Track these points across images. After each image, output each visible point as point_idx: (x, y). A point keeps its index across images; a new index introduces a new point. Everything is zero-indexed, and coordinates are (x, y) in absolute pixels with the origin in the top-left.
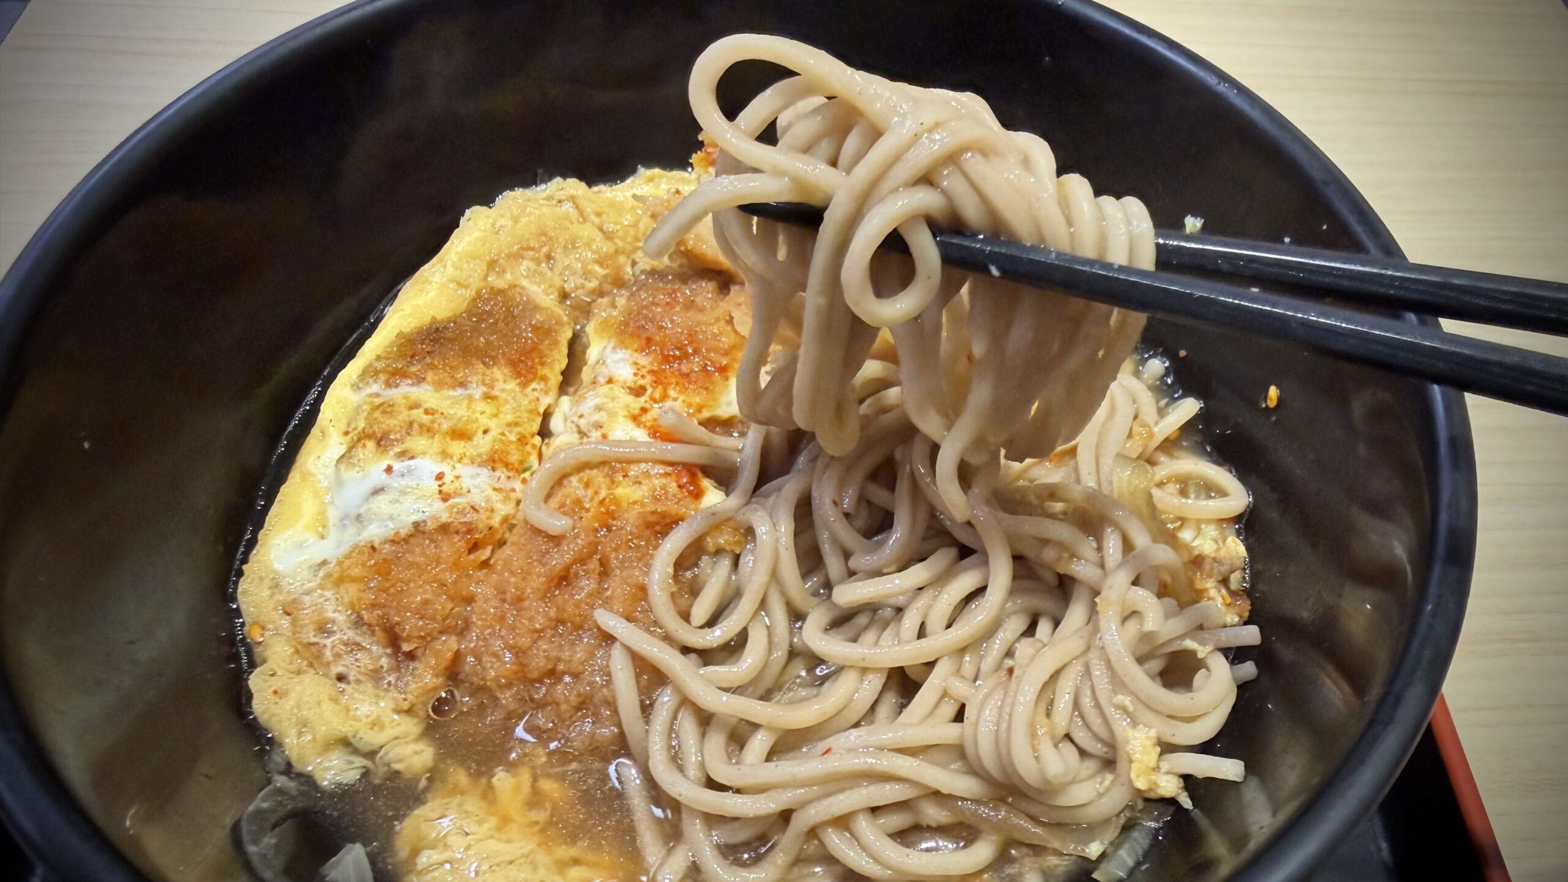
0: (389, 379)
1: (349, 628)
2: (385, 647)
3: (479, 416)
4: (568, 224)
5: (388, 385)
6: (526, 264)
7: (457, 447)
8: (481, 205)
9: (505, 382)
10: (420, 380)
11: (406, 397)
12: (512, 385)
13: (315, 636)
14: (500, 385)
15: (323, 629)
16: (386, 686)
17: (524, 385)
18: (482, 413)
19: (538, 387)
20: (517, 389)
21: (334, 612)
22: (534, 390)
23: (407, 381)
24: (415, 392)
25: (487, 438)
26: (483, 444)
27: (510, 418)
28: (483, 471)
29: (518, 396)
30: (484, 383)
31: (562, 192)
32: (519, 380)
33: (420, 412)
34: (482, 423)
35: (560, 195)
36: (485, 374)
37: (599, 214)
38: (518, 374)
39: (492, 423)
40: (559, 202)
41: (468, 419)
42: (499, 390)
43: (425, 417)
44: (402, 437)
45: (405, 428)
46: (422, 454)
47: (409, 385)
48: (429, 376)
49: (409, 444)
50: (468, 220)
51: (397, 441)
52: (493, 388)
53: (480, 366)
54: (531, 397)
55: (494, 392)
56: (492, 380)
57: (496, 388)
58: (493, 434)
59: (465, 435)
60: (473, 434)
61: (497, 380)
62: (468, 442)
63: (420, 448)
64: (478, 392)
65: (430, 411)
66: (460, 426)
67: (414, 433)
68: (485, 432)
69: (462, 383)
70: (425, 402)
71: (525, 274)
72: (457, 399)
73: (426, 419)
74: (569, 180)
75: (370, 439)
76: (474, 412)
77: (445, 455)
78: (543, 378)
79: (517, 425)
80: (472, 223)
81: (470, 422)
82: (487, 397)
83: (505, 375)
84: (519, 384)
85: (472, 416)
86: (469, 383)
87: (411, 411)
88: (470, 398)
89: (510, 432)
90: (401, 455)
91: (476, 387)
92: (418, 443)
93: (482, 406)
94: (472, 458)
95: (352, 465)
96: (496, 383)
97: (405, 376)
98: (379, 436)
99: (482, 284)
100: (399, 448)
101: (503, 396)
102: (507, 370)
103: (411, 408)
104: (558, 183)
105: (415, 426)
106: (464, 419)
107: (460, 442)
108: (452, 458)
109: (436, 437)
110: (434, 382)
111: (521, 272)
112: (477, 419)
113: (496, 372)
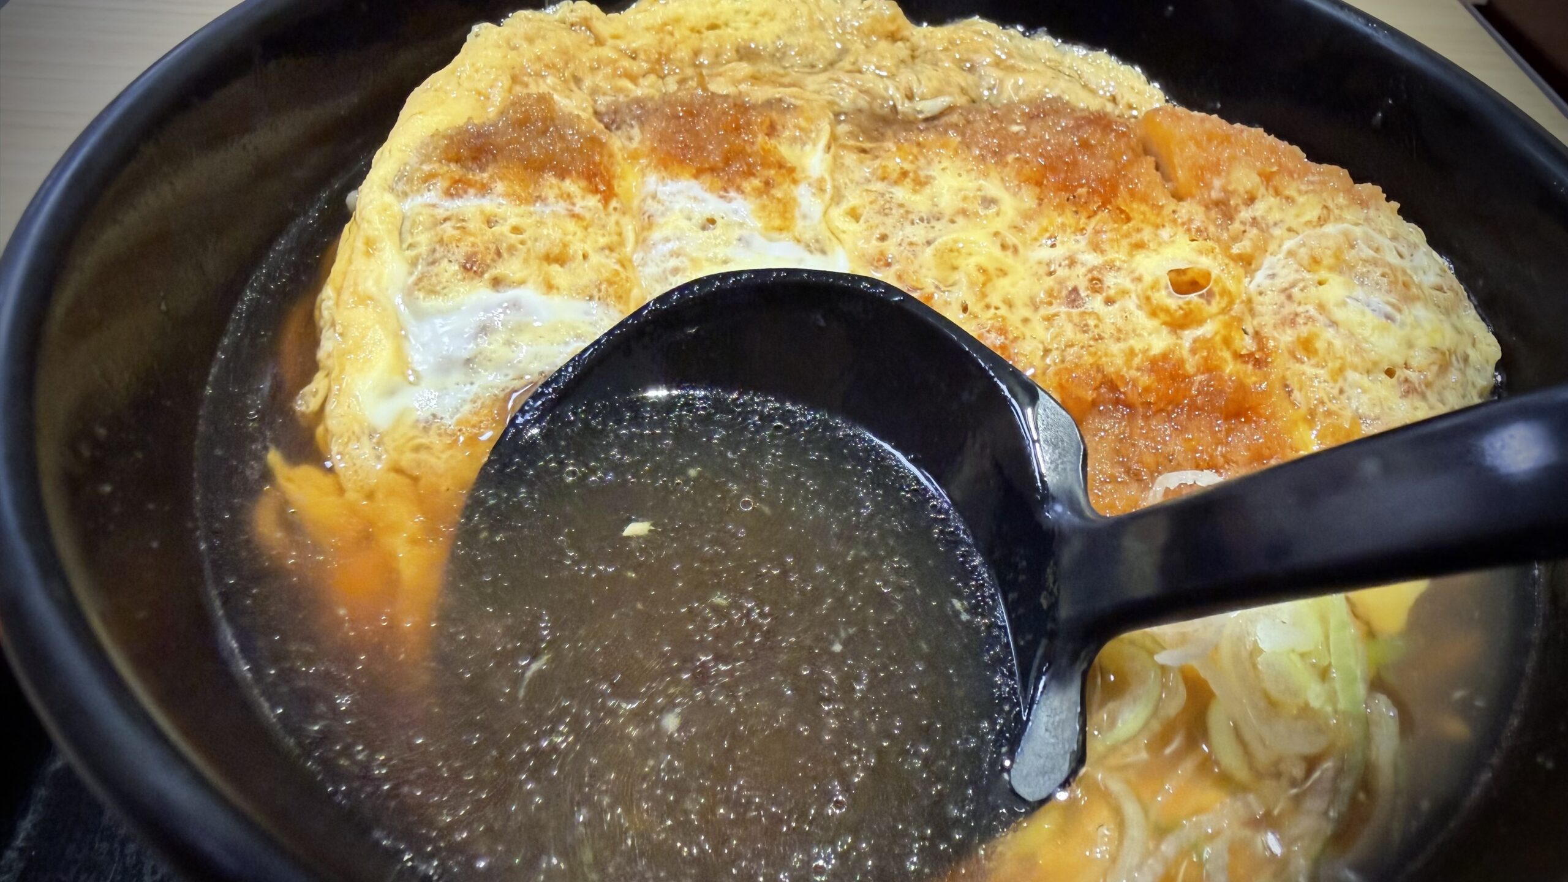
0: (449, 188)
3: (573, 239)
4: (587, 46)
5: (449, 194)
6: (551, 81)
7: (556, 272)
8: (490, 22)
9: (583, 198)
10: (484, 189)
11: (481, 211)
12: (593, 201)
14: (579, 202)
17: (605, 202)
18: (574, 234)
19: (618, 206)
20: (600, 206)
22: (615, 209)
23: (472, 191)
24: (489, 204)
25: (586, 266)
26: (586, 273)
27: (602, 241)
28: (593, 304)
29: (603, 216)
30: (561, 196)
31: (574, 14)
32: (599, 196)
33: (503, 229)
34: (577, 247)
35: (573, 18)
36: (560, 188)
37: (616, 37)
38: (596, 191)
39: (588, 247)
40: (572, 25)
41: (561, 241)
42: (582, 207)
43: (513, 236)
44: (493, 261)
45: (493, 247)
46: (522, 283)
47: (476, 195)
48: (499, 187)
49: (499, 270)
50: (477, 36)
51: (488, 266)
52: (574, 204)
53: (554, 181)
54: (614, 217)
55: (577, 210)
56: (569, 195)
57: (578, 206)
58: (595, 258)
59: (561, 259)
60: (573, 259)
61: (576, 197)
62: (567, 266)
63: (518, 276)
64: (561, 207)
65: (516, 230)
66: (556, 250)
67: (505, 255)
68: (585, 257)
69: (539, 197)
70: (505, 219)
71: (552, 86)
72: (541, 216)
73: (514, 239)
74: (579, 3)
75: (449, 261)
76: (565, 234)
77: (549, 286)
78: (618, 196)
79: (611, 249)
80: (481, 38)
81: (565, 245)
82: (572, 215)
83: (582, 190)
84: (600, 201)
85: (566, 239)
86: (547, 198)
87: (493, 228)
88: (556, 216)
89: (608, 257)
90: (497, 283)
91: (557, 202)
92: (511, 268)
93: (571, 225)
94: (578, 291)
95: (434, 293)
96: (575, 200)
97: (469, 183)
98: (462, 259)
99: (507, 95)
100: (492, 272)
101: (588, 215)
102: (583, 184)
103: (490, 224)
104: (569, 5)
105: (504, 248)
106: (557, 241)
107: (559, 268)
108: (558, 289)
109: (531, 261)
110: (507, 195)
111: (549, 86)
112: (572, 241)
113: (570, 186)
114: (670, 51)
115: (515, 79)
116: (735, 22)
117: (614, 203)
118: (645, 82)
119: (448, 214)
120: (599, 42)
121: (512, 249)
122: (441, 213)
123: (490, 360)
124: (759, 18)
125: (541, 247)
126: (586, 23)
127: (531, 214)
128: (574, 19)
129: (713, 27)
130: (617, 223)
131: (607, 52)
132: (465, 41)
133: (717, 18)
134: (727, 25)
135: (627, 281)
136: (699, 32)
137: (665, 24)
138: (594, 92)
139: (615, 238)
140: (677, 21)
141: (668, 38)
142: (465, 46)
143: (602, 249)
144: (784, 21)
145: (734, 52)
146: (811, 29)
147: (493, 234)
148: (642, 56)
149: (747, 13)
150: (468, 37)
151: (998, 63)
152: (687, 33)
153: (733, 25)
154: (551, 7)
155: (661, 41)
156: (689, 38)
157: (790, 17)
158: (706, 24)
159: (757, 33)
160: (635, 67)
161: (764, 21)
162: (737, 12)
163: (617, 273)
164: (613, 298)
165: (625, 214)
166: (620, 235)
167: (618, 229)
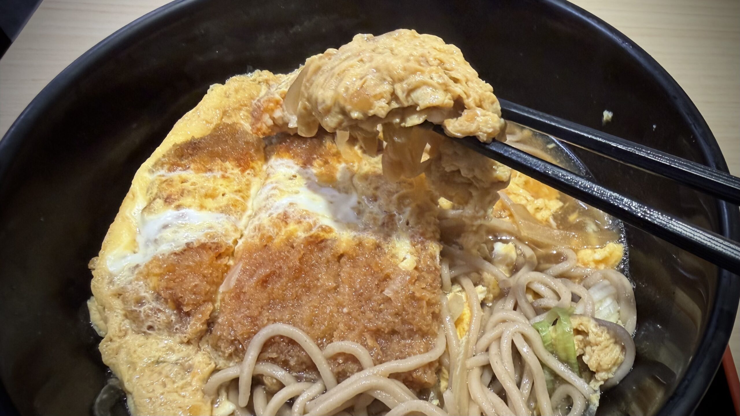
0: (170, 167)
1: (153, 301)
2: (173, 310)
5: (170, 170)
6: (243, 113)
7: (208, 202)
8: (219, 83)
9: (233, 169)
10: (186, 168)
11: (180, 177)
12: (237, 171)
13: (135, 306)
14: (230, 171)
15: (139, 302)
18: (221, 185)
19: (251, 172)
20: (240, 173)
21: (145, 292)
22: (249, 174)
23: (179, 168)
24: (184, 174)
25: (224, 198)
26: (222, 201)
27: (236, 188)
28: (223, 215)
30: (221, 170)
31: (261, 78)
32: (240, 168)
33: (187, 185)
34: (221, 190)
35: (260, 79)
36: (222, 165)
38: (240, 166)
39: (226, 191)
40: (259, 82)
42: (230, 173)
44: (179, 197)
45: (180, 192)
46: (190, 206)
47: (181, 170)
49: (182, 201)
50: (212, 90)
51: (176, 200)
52: (226, 172)
53: (219, 161)
54: (247, 177)
55: (227, 175)
56: (226, 168)
57: (228, 173)
58: (227, 196)
59: (213, 196)
60: (218, 196)
61: (229, 169)
62: (214, 200)
63: (189, 203)
64: (219, 174)
65: (193, 184)
66: (210, 192)
67: (185, 195)
68: (223, 195)
69: (210, 170)
70: (190, 179)
71: (243, 117)
72: (208, 178)
73: (191, 188)
74: (264, 71)
75: (160, 198)
76: (217, 185)
77: (202, 207)
78: (253, 168)
79: (240, 191)
80: (214, 92)
81: (215, 189)
82: (223, 177)
83: (233, 166)
84: (240, 170)
85: (217, 187)
86: (214, 169)
87: (183, 184)
88: (215, 177)
89: (237, 195)
90: (178, 207)
91: (218, 171)
92: (187, 200)
93: (221, 181)
94: (217, 209)
95: (150, 213)
96: (228, 170)
97: (179, 165)
98: (165, 197)
99: (219, 122)
100: (177, 203)
101: (232, 176)
102: (233, 163)
103: (182, 182)
104: (258, 72)
105: (186, 192)
106: (212, 188)
107: (210, 200)
108: (206, 208)
109: (197, 197)
110: (195, 169)
111: (241, 116)
112: (219, 188)
113: (228, 164)
115: (225, 113)
117: (248, 171)
119: (167, 178)
121: (189, 192)
122: (164, 178)
123: (165, 240)
125: (203, 191)
126: (266, 80)
127: (203, 177)
130: (248, 180)
132: (206, 93)
135: (243, 205)
139: (244, 187)
142: (206, 96)
143: (235, 191)
147: (182, 186)
163: (238, 200)
164: (233, 212)
165: (255, 176)
166: (248, 185)
167: (247, 183)
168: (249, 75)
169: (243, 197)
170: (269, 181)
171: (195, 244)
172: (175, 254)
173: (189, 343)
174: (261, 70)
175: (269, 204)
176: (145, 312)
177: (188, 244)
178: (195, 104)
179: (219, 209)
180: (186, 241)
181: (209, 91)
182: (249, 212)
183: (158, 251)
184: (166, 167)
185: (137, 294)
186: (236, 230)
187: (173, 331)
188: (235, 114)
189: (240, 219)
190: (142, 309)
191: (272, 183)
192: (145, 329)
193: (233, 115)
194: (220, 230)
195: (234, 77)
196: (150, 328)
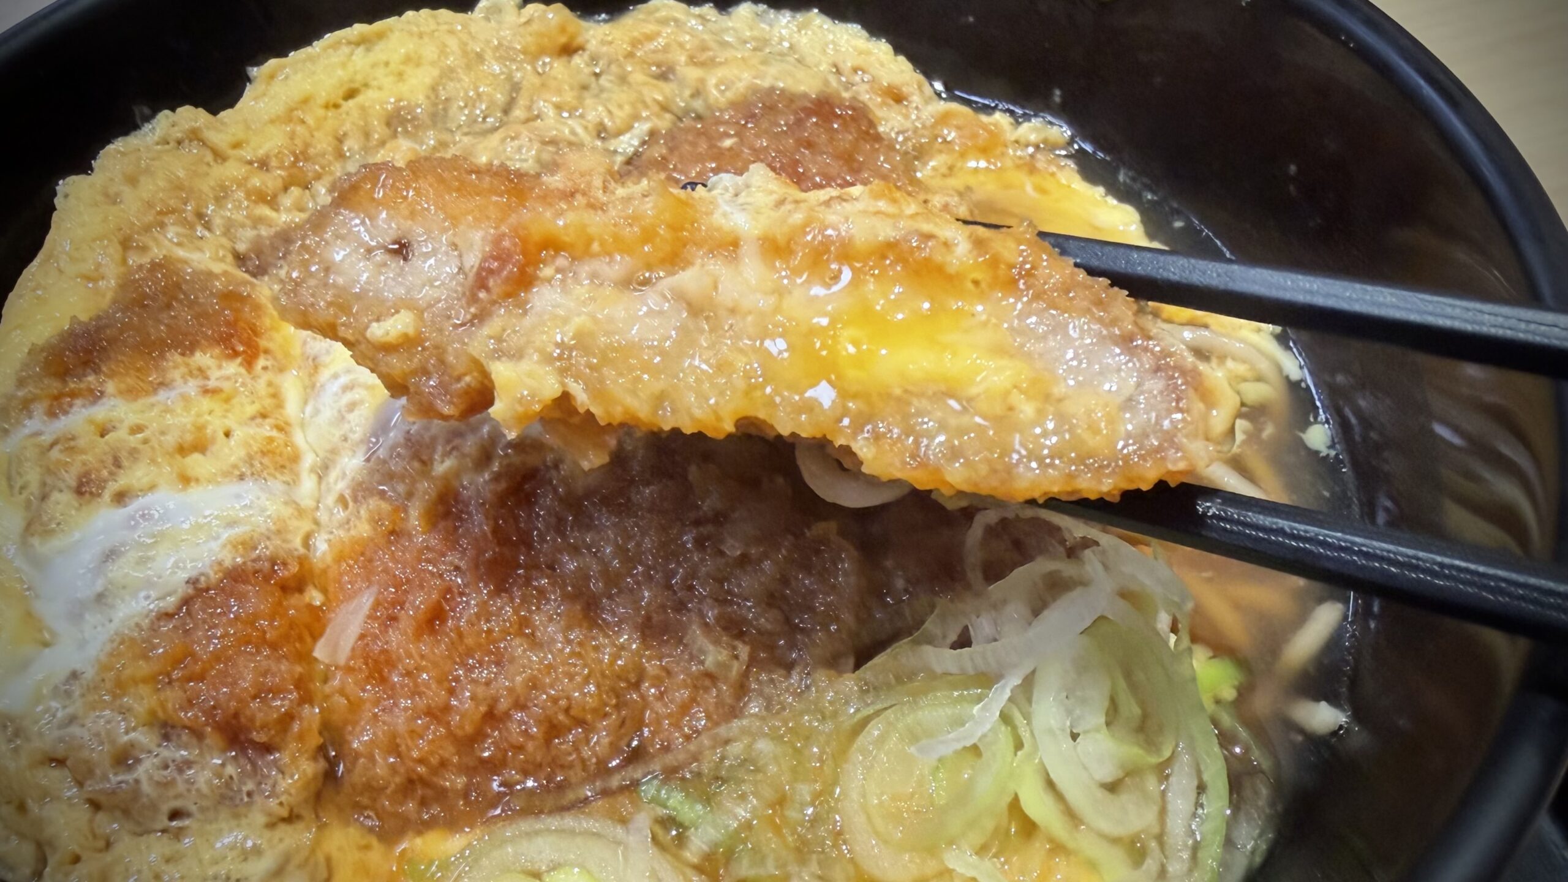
0: (51, 406)
1: (159, 746)
2: (224, 751)
3: (209, 418)
4: (205, 168)
5: (52, 414)
6: (172, 232)
7: (196, 463)
8: (77, 173)
9: (220, 367)
10: (95, 396)
11: (91, 422)
12: (233, 368)
13: (116, 774)
14: (215, 374)
15: (124, 759)
16: (246, 799)
17: (249, 364)
18: (210, 413)
19: (269, 363)
20: (242, 370)
21: (127, 733)
22: (265, 368)
23: (78, 402)
24: (100, 412)
25: (233, 443)
26: (232, 452)
27: (251, 410)
28: (249, 484)
29: (248, 380)
30: (191, 374)
31: (176, 128)
32: (239, 360)
33: (120, 435)
34: (215, 425)
35: (177, 132)
36: (187, 365)
37: (237, 145)
38: (236, 354)
39: (230, 423)
40: (179, 142)
41: (193, 425)
42: (217, 379)
43: (131, 438)
44: (111, 473)
45: (109, 460)
46: (152, 487)
47: (84, 406)
48: (110, 387)
49: (123, 481)
50: (66, 196)
51: (105, 481)
52: (207, 378)
53: (178, 358)
54: (265, 378)
55: (212, 384)
56: (200, 369)
57: (213, 378)
58: (238, 433)
59: (200, 446)
60: (213, 440)
61: (209, 368)
62: (208, 453)
63: (145, 481)
64: (192, 387)
65: (137, 429)
66: (189, 438)
67: (125, 463)
68: (227, 434)
69: (162, 384)
70: (121, 421)
71: (175, 240)
72: (166, 404)
73: (135, 440)
74: (179, 110)
75: (61, 491)
76: (199, 415)
77: (186, 480)
78: (267, 352)
79: (264, 416)
80: (72, 200)
81: (200, 428)
82: (206, 391)
83: (217, 358)
84: (241, 364)
85: (202, 420)
86: (173, 380)
87: (107, 437)
88: (185, 398)
89: (259, 426)
90: (121, 498)
91: (185, 382)
92: (135, 475)
93: (206, 403)
94: (226, 474)
95: (48, 533)
96: (209, 373)
97: (73, 395)
98: (73, 483)
99: (122, 269)
100: (112, 487)
101: (226, 386)
102: (217, 351)
103: (102, 436)
104: (167, 117)
105: (123, 455)
106: (189, 426)
107: (196, 456)
108: (197, 480)
109: (160, 460)
110: (121, 393)
111: (171, 241)
112: (207, 422)
113: (202, 358)
114: (307, 145)
115: (126, 244)
116: (375, 79)
117: (261, 362)
118: (287, 201)
119: (54, 437)
120: (220, 156)
121: (134, 453)
122: (46, 439)
123: (124, 587)
124: (402, 67)
125: (170, 440)
126: (195, 136)
127: (153, 405)
128: (179, 135)
129: (351, 94)
130: (270, 384)
131: (232, 170)
132: (54, 209)
133: (352, 81)
134: (366, 85)
135: (287, 445)
136: (336, 106)
137: (292, 110)
138: (229, 230)
139: (268, 402)
140: (306, 101)
141: (300, 129)
142: (55, 216)
143: (253, 418)
144: (433, 64)
145: (384, 127)
146: (468, 67)
147: (107, 443)
148: (274, 163)
149: (387, 64)
150: (56, 201)
151: (692, 61)
152: (321, 112)
153: (375, 83)
154: (146, 125)
155: (292, 136)
156: (325, 118)
157: (439, 57)
158: (341, 92)
159: (404, 88)
160: (270, 181)
161: (409, 70)
162: (374, 66)
163: (271, 440)
164: (272, 470)
165: (281, 370)
166: (276, 396)
167: (271, 390)
168: (147, 127)
169: (280, 429)
170: (325, 375)
171: (212, 574)
172: (168, 616)
173: (291, 818)
174: (173, 110)
175: (351, 431)
176: (151, 778)
177: (193, 582)
178: (36, 245)
179: (232, 473)
180: (184, 575)
181: (58, 201)
182: (308, 460)
183: (116, 621)
184: (39, 409)
185: (113, 742)
186: (300, 512)
187: (242, 800)
188: (155, 240)
189: (294, 482)
190: (141, 772)
191: (336, 376)
192: (164, 822)
193: (151, 244)
194: (261, 523)
195: (110, 147)
196: (175, 815)
